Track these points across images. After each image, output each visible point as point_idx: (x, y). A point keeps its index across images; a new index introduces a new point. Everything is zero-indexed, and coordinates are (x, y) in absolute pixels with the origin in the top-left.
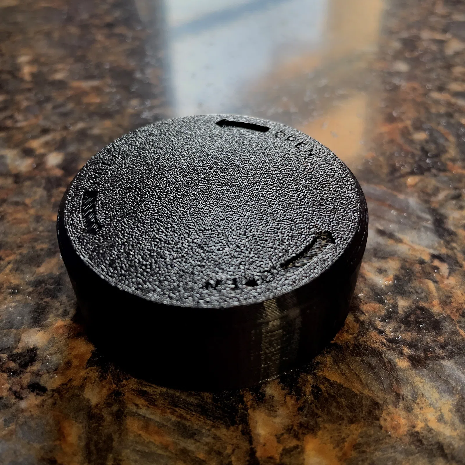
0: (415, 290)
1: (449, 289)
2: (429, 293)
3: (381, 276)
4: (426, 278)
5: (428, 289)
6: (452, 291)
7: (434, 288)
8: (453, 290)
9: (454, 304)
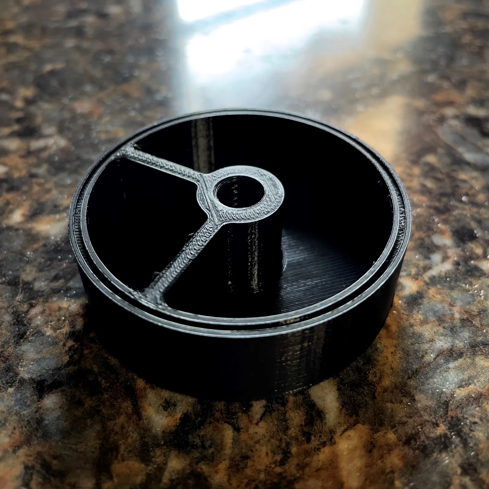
0: (202, 442)
1: (252, 443)
2: (220, 448)
3: (166, 413)
4: (225, 422)
5: (222, 441)
6: (254, 446)
7: (231, 441)
8: (257, 446)
9: (248, 471)
